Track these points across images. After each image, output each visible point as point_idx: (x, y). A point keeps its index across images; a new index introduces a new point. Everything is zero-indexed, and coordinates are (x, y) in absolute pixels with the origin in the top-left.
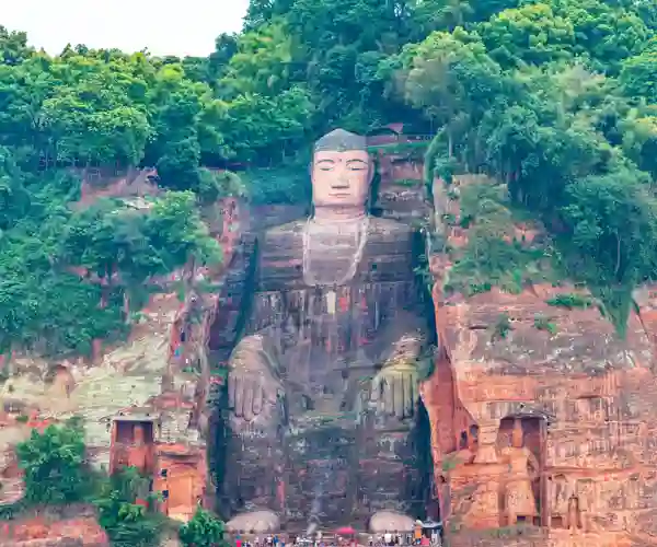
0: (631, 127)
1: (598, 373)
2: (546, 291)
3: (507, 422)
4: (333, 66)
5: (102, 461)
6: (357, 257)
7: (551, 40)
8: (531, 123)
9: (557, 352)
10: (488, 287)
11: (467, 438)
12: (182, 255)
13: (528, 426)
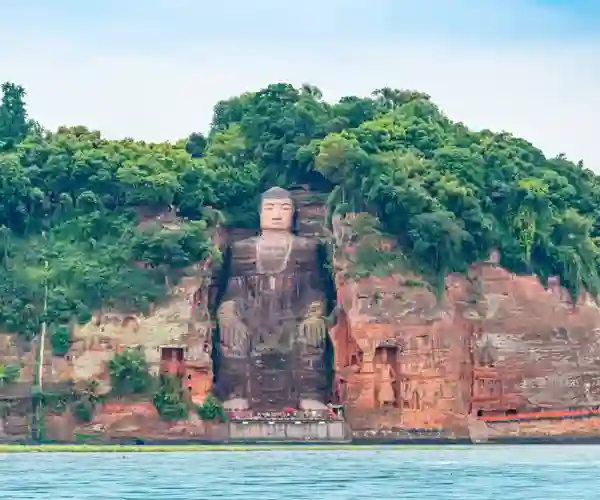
0: (442, 188)
1: (429, 323)
2: (400, 277)
3: (379, 350)
4: (270, 152)
5: (155, 371)
6: (287, 258)
7: (393, 139)
8: (391, 184)
9: (406, 311)
10: (368, 275)
11: (356, 358)
12: (198, 256)
13: (390, 352)
